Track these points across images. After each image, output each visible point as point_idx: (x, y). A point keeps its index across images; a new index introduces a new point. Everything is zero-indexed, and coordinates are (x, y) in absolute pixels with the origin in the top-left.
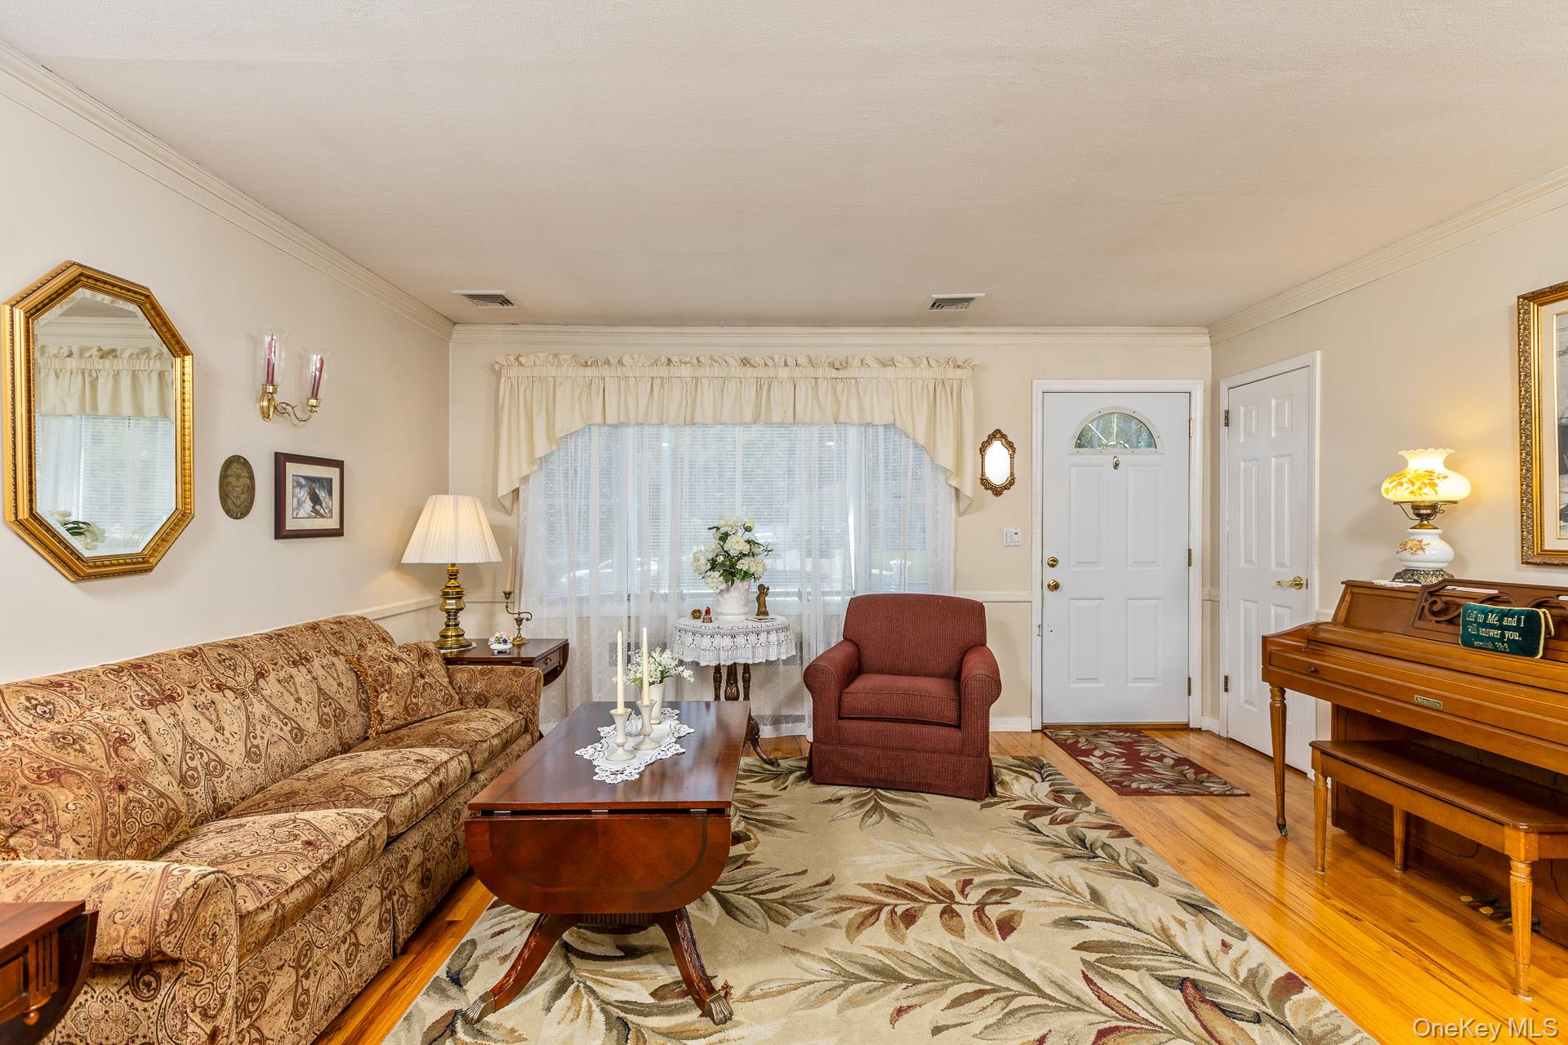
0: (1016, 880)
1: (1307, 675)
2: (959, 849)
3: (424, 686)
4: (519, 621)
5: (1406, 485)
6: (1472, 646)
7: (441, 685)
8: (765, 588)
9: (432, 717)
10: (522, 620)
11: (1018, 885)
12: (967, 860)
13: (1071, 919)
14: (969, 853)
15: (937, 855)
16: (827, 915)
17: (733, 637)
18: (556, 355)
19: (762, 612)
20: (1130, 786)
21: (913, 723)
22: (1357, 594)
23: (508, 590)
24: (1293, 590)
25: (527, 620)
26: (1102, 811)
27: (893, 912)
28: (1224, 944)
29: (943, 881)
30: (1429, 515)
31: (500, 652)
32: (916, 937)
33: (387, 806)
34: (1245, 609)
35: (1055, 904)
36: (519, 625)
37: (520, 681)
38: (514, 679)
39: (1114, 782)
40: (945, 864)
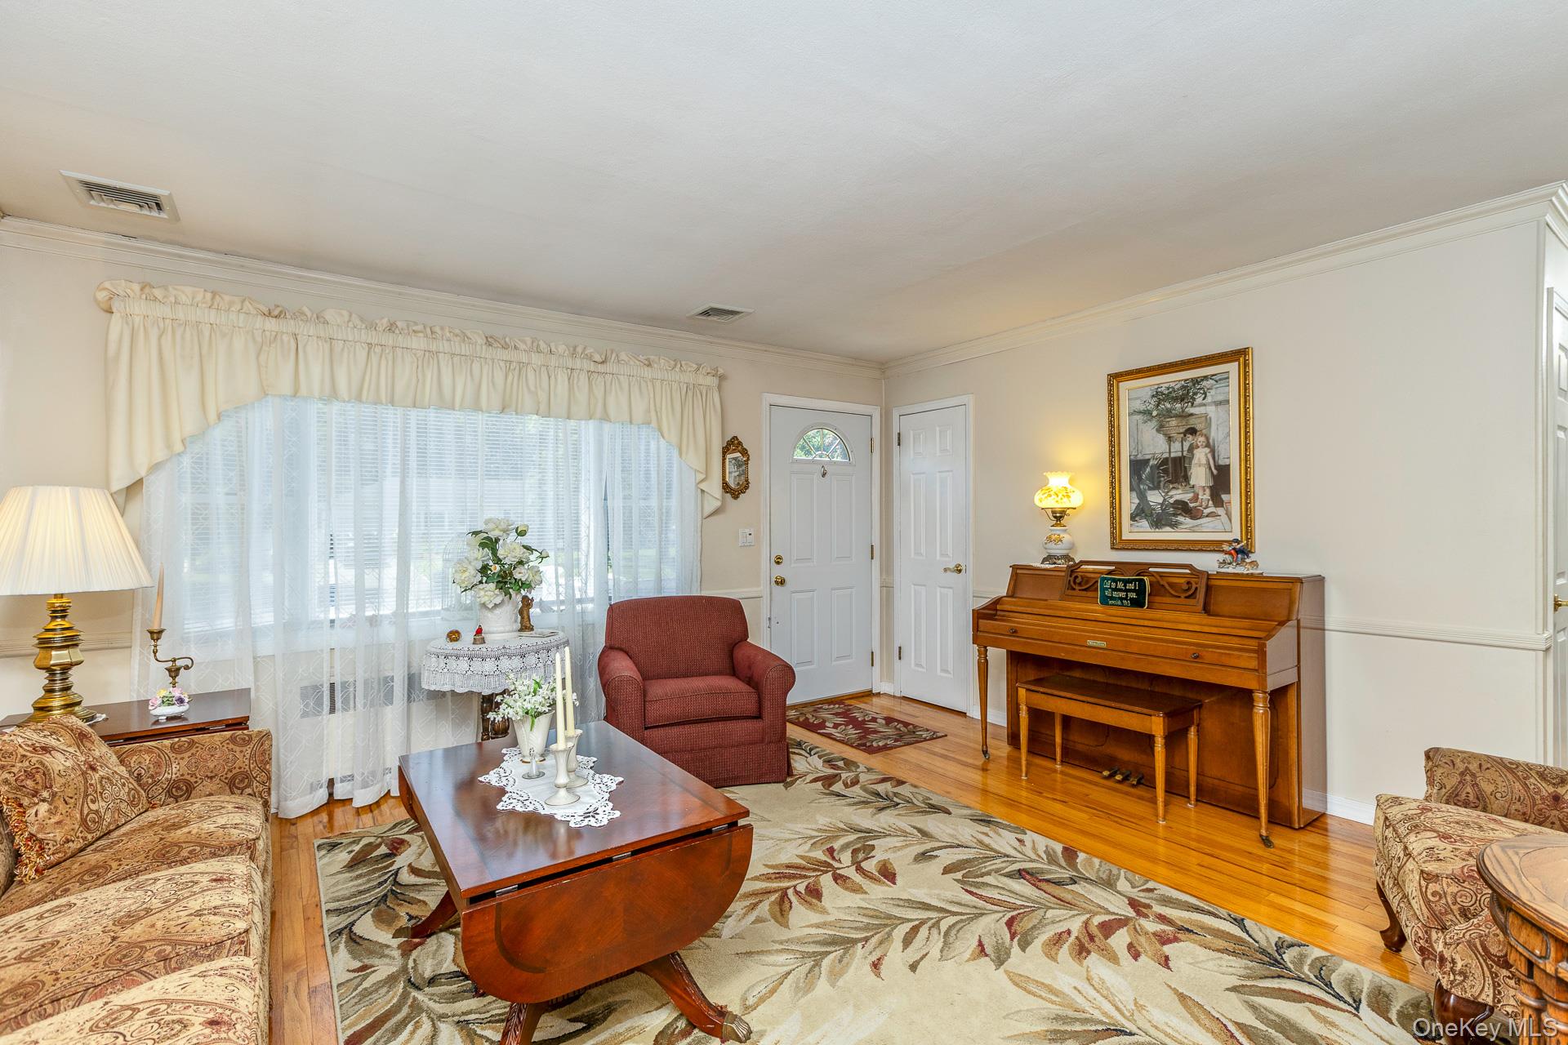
0: (864, 838)
1: (1010, 636)
2: (799, 826)
3: (101, 782)
4: (174, 672)
5: (1053, 496)
6: (1107, 604)
7: (122, 777)
8: (529, 599)
9: (118, 827)
10: (178, 669)
11: (868, 841)
12: (815, 834)
13: (923, 854)
14: (810, 827)
15: (787, 836)
16: (745, 914)
17: (523, 656)
18: (214, 294)
19: (526, 626)
20: (872, 745)
21: (718, 721)
22: (1020, 575)
23: (156, 628)
24: (955, 574)
25: (187, 668)
26: (872, 769)
27: (797, 893)
28: (1020, 841)
29: (813, 854)
30: (1061, 517)
31: (169, 719)
32: (833, 905)
33: (243, 947)
34: (915, 591)
35: (902, 847)
36: (174, 678)
37: (248, 750)
38: (238, 749)
39: (859, 745)
40: (800, 841)
